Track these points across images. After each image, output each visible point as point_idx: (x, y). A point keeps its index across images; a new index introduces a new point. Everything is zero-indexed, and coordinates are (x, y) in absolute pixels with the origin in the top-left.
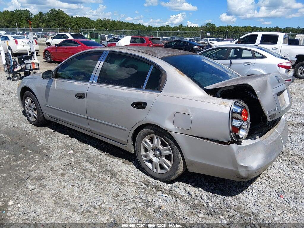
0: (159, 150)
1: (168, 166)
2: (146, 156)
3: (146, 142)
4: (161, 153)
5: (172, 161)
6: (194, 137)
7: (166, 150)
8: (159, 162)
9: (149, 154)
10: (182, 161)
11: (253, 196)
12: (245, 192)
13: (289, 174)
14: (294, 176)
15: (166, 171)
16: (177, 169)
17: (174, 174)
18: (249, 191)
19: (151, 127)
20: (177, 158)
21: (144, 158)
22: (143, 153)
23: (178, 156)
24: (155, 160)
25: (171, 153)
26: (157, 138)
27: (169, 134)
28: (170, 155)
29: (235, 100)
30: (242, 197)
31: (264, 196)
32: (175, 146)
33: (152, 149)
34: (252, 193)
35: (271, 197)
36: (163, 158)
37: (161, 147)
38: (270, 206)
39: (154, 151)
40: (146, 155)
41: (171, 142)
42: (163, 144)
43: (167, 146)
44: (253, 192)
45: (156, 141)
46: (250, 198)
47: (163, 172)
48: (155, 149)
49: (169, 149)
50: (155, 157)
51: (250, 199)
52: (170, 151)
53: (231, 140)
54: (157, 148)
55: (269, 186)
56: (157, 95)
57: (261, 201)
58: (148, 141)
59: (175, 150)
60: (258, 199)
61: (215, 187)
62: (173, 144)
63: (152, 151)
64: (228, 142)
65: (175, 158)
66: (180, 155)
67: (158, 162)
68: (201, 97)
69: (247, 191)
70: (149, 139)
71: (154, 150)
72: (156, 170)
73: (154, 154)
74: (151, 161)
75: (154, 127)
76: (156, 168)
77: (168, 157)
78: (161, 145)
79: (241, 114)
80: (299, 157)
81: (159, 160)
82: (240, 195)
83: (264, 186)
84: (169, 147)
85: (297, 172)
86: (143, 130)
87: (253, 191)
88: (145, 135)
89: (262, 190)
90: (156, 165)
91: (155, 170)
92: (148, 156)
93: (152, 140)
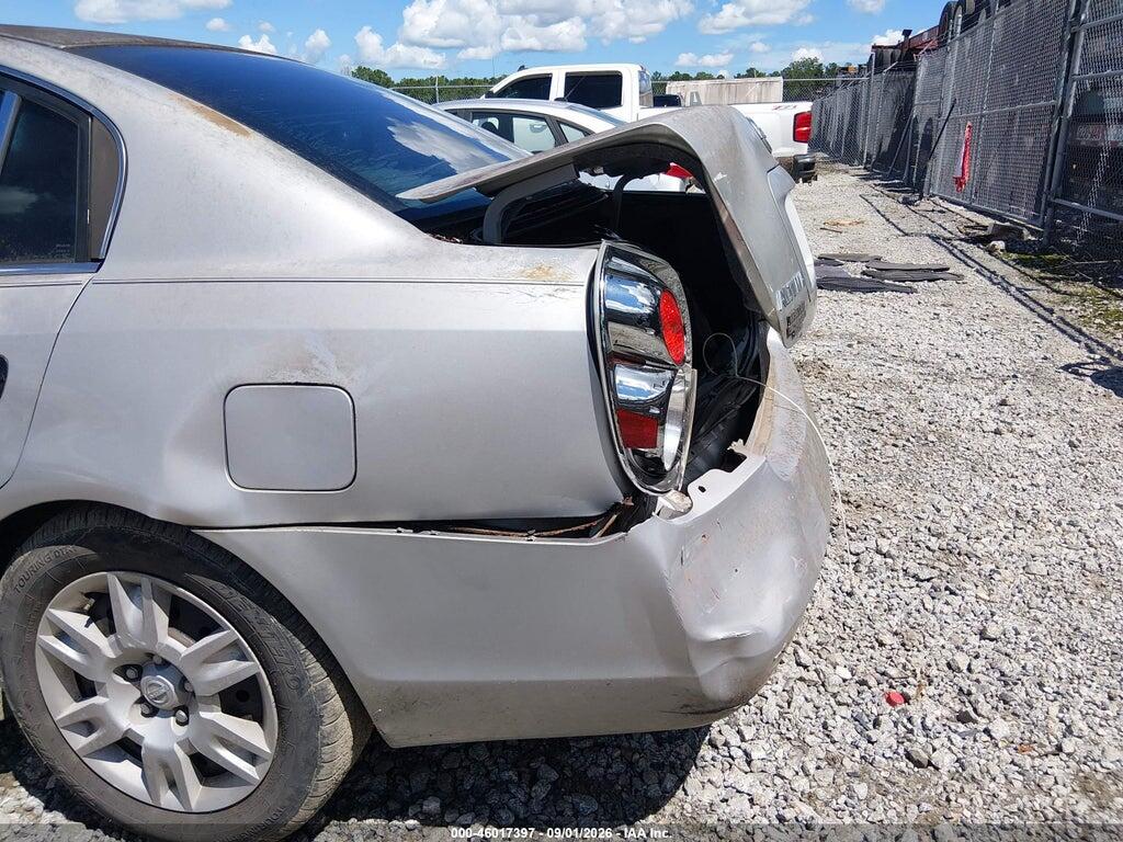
0: (164, 665)
1: (252, 757)
2: (88, 726)
3: (63, 635)
4: (182, 682)
5: (267, 721)
6: (392, 532)
7: (214, 658)
8: (186, 744)
9: (102, 707)
10: (336, 703)
11: (757, 764)
12: (706, 752)
13: (847, 588)
14: (873, 593)
15: (241, 793)
16: (313, 763)
17: (301, 794)
18: (726, 744)
19: (76, 524)
20: (301, 690)
21: (79, 741)
22: (65, 706)
23: (301, 681)
24: (157, 734)
25: (252, 666)
26: (131, 589)
27: (212, 546)
28: (253, 680)
29: (604, 244)
30: (708, 795)
31: (804, 747)
32: (273, 620)
33: (122, 671)
34: (744, 745)
35: (834, 742)
36: (204, 715)
37: (176, 645)
38: (850, 797)
39: (136, 681)
40: (84, 717)
41: (237, 599)
42: (189, 622)
43: (214, 627)
44: (743, 739)
45: (129, 612)
46: (746, 782)
47: (222, 796)
48: (136, 667)
49: (236, 644)
50: (153, 712)
51: (745, 789)
52: (243, 657)
53: (620, 497)
54: (151, 655)
55: (802, 679)
56: (73, 292)
57: (802, 784)
58: (76, 622)
59: (271, 642)
60: (783, 778)
61: (554, 776)
62: (251, 611)
63: (121, 680)
64: (607, 515)
65: (289, 694)
66: (316, 669)
67: (177, 749)
68: (391, 258)
69: (715, 747)
70: (80, 611)
71: (131, 673)
72: (178, 797)
73: (142, 700)
74: (128, 748)
75: (94, 522)
76: (172, 785)
77: (240, 700)
78: (175, 632)
79: (652, 322)
80: (849, 502)
81: (181, 731)
82: (693, 780)
83: (779, 688)
84: (230, 633)
85: (872, 571)
86: (21, 558)
87: (747, 738)
88: (48, 588)
89: (781, 714)
90: (165, 766)
91: (168, 799)
92: (99, 719)
93: (101, 611)
